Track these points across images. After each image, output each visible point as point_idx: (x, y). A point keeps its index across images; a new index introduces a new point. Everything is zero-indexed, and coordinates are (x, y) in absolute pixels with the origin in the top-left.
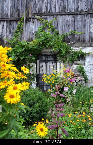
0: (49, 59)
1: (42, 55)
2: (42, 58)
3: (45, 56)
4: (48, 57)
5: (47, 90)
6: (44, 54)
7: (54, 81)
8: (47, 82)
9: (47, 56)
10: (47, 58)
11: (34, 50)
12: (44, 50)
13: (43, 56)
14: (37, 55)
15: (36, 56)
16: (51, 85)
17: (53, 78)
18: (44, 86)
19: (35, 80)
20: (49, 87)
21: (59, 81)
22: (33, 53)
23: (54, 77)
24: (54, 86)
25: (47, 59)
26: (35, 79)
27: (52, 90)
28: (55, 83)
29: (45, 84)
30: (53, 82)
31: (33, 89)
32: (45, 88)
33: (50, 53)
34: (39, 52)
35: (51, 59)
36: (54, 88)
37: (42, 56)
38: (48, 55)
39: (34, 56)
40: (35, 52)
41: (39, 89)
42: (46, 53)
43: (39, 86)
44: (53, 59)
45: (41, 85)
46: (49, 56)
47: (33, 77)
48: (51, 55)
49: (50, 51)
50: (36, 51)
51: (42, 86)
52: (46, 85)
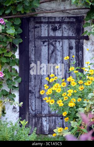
0: (58, 34)
1: (39, 21)
2: (37, 30)
3: (48, 23)
4: (57, 25)
5: (51, 132)
6: (45, 18)
7: (74, 100)
8: (51, 102)
9: (54, 23)
10: (55, 29)
11: (12, 5)
12: (45, 5)
13: (41, 22)
14: (22, 19)
15: (18, 22)
16: (64, 114)
17: (71, 91)
18: (44, 119)
19: (17, 99)
20: (59, 121)
21: (89, 101)
22: (10, 14)
23: (74, 88)
24: (75, 118)
25: (52, 34)
26: (17, 94)
27: (66, 128)
28: (77, 107)
29: (46, 112)
30: (71, 104)
31: (9, 126)
32: (45, 123)
33: (61, 15)
34: (28, 12)
35: (66, 35)
36: (74, 124)
37: (37, 23)
38: (57, 20)
39: (13, 25)
40: (15, 10)
41: (27, 126)
42: (50, 15)
43: (27, 116)
44: (71, 34)
45: (35, 116)
46: (61, 23)
47: (8, 90)
48: (67, 20)
49: (62, 8)
50: (20, 9)
51: (38, 116)
52: (50, 115)
